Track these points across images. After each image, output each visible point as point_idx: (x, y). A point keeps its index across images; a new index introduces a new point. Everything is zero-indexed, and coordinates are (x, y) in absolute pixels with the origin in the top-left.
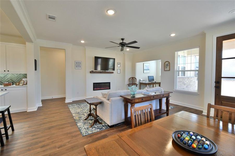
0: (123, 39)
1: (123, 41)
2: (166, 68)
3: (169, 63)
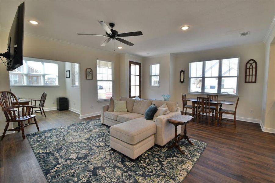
0: (112, 25)
2: (88, 76)
3: (92, 71)
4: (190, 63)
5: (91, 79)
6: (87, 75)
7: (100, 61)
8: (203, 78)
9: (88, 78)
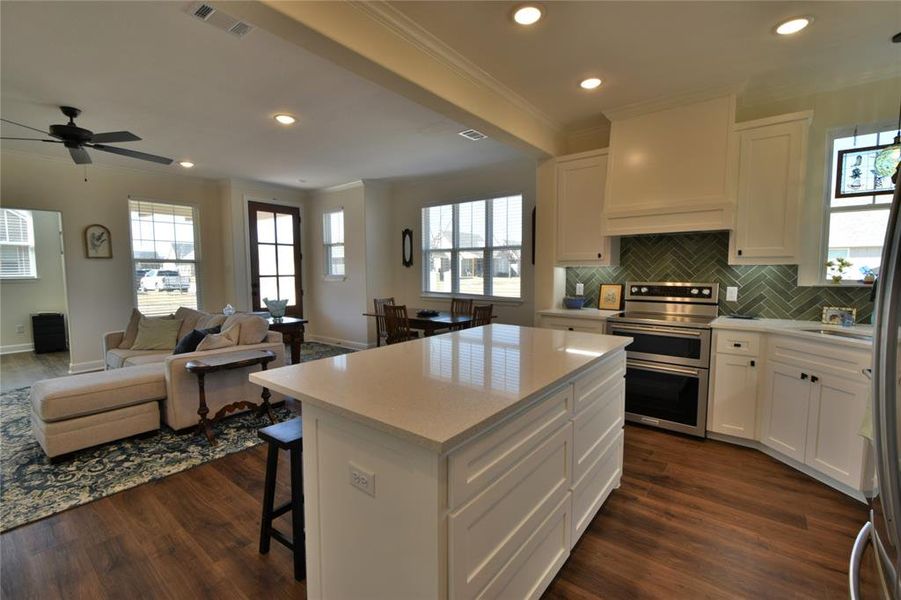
0: (71, 112)
1: (75, 120)
2: (94, 248)
3: (109, 232)
4: (423, 210)
5: (107, 255)
6: (90, 246)
7: (141, 203)
8: (455, 252)
9: (92, 253)
